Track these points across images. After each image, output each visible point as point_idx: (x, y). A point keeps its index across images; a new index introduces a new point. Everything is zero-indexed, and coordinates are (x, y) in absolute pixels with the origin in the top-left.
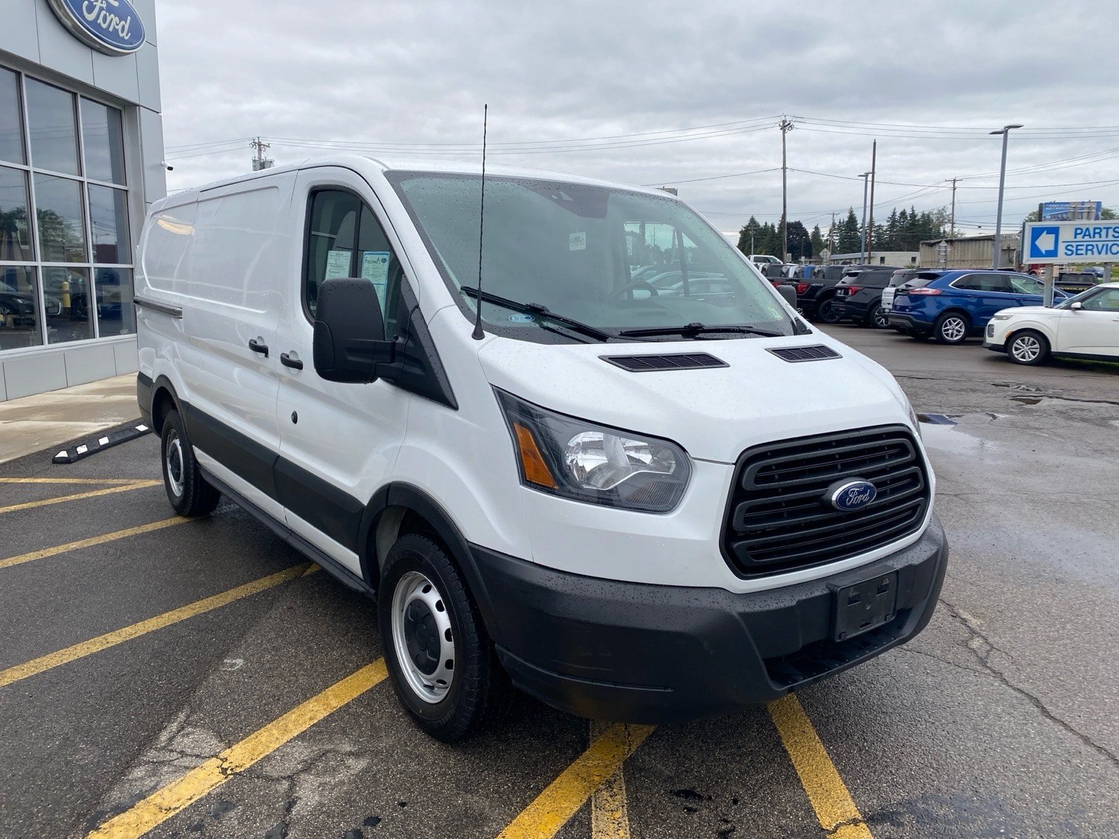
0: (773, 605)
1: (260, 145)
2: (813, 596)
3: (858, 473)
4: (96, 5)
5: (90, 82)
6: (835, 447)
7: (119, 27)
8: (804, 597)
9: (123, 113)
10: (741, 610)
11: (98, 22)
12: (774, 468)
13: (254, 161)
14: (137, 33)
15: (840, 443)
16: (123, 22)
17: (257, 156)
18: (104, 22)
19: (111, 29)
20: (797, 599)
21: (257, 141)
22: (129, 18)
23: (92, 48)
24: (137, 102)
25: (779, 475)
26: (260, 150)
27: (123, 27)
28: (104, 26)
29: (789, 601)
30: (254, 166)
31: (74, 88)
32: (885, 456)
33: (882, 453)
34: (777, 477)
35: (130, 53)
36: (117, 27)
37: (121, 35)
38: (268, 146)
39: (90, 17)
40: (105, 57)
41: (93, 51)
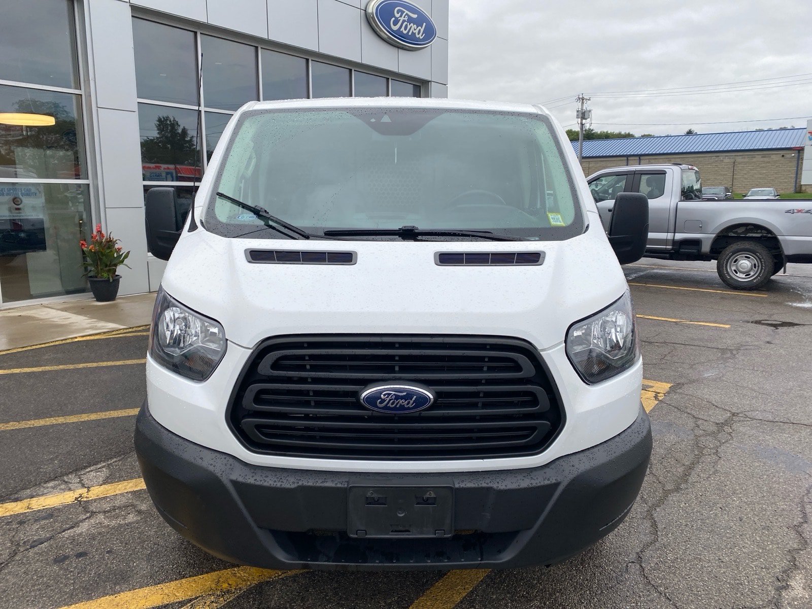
0: (270, 482)
1: (583, 99)
2: (322, 485)
3: (413, 378)
4: (400, 20)
5: (396, 70)
6: (397, 348)
7: (416, 32)
8: (310, 484)
9: (422, 87)
10: (234, 477)
11: (401, 30)
12: (307, 358)
13: (578, 111)
14: (430, 33)
15: (404, 346)
16: (420, 28)
17: (580, 108)
18: (405, 30)
19: (410, 34)
20: (300, 483)
21: (581, 97)
22: (425, 24)
23: (398, 48)
24: (429, 79)
25: (310, 365)
26: (583, 103)
27: (420, 30)
28: (405, 32)
29: (289, 483)
30: (577, 115)
31: (387, 74)
32: (483, 367)
33: (480, 364)
34: (308, 367)
35: (426, 47)
36: (414, 32)
37: (417, 36)
38: (589, 100)
39: (395, 28)
40: (407, 52)
41: (399, 50)
